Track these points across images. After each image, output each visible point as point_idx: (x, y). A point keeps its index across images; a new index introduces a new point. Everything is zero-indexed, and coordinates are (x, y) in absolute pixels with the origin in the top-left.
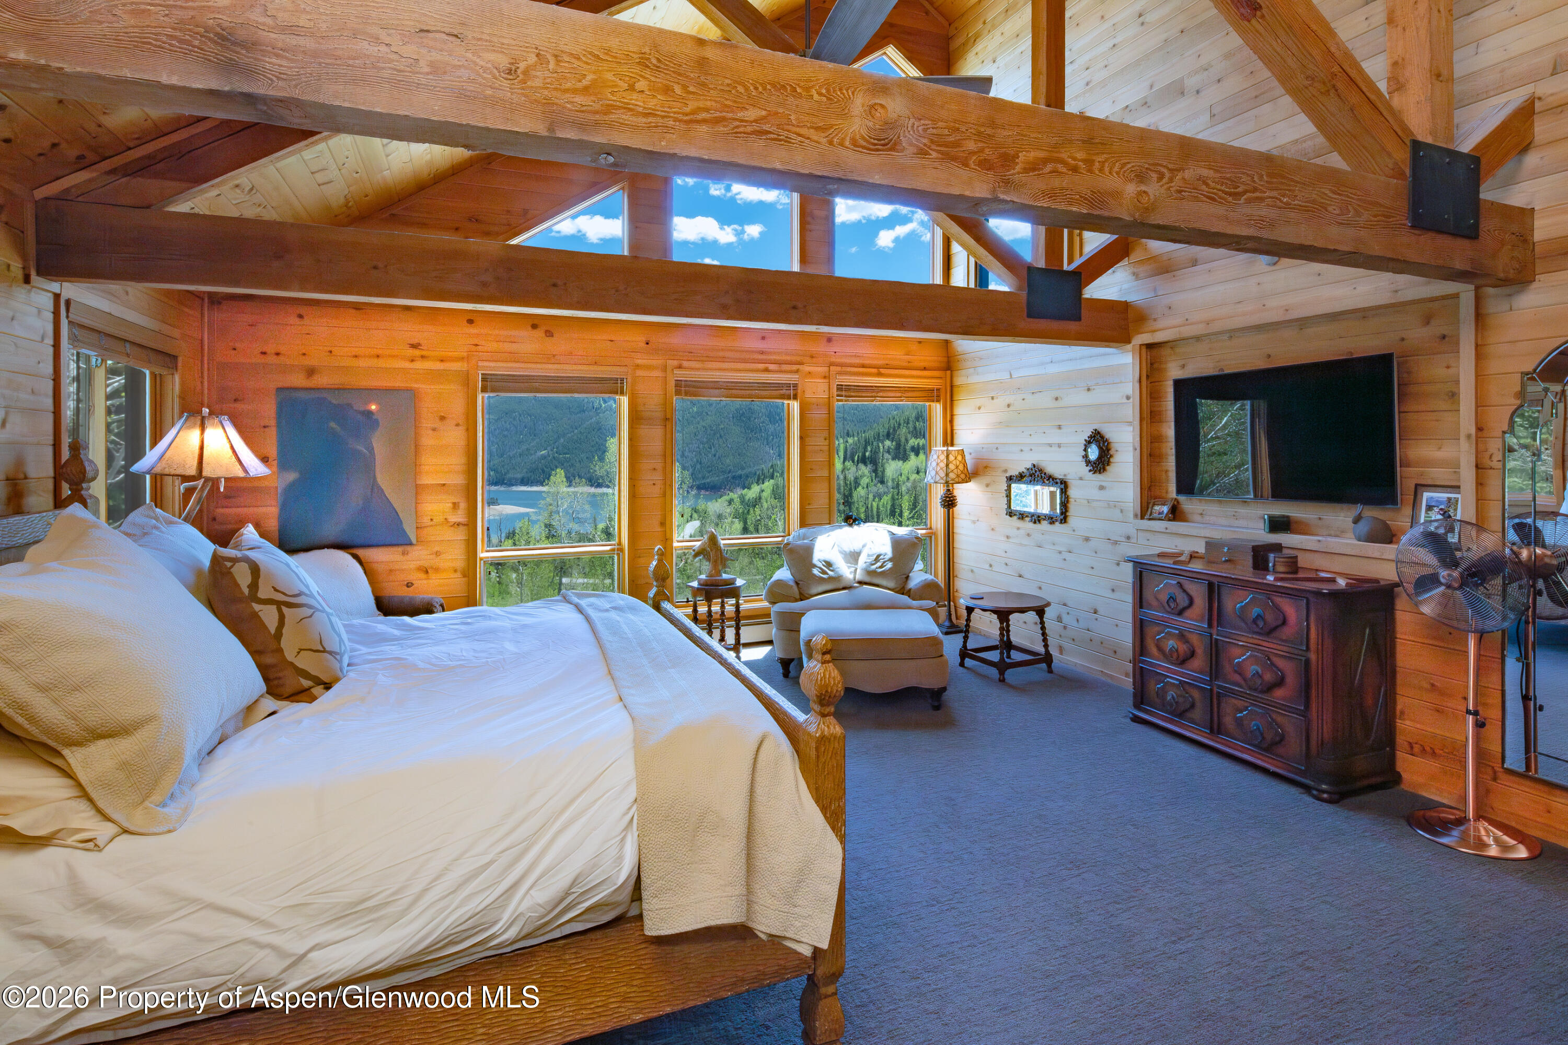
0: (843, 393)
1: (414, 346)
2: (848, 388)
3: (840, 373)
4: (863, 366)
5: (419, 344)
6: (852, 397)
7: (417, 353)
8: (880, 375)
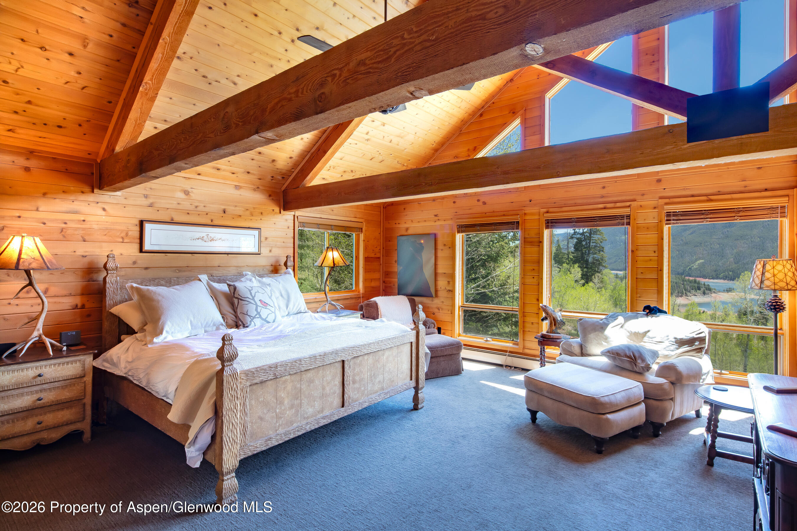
0: (672, 218)
1: (436, 216)
2: (675, 214)
3: (666, 204)
4: (693, 196)
5: (437, 215)
6: (680, 220)
7: (437, 218)
8: (711, 200)
